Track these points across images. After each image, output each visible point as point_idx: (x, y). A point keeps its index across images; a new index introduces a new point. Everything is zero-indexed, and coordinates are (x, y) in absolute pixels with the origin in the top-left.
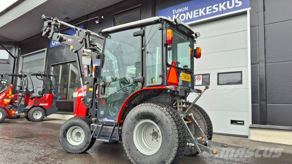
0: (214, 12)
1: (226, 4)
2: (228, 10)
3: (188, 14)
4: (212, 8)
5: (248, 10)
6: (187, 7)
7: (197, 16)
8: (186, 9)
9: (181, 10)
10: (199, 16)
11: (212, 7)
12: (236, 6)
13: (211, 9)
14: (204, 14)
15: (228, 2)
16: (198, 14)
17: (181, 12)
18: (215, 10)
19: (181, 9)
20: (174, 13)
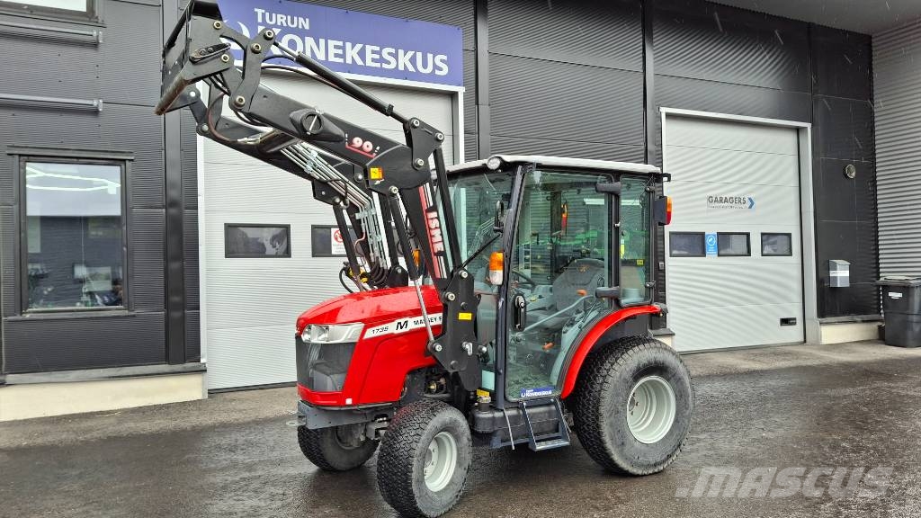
0: (385, 66)
1: (414, 56)
2: (417, 76)
3: (310, 41)
4: (379, 53)
5: (461, 90)
6: (307, 20)
7: (341, 60)
8: (304, 23)
9: (286, 21)
10: (345, 60)
11: (381, 49)
12: (437, 72)
13: (377, 57)
14: (360, 62)
15: (419, 55)
16: (343, 56)
17: (285, 25)
18: (389, 63)
19: (285, 17)
20: (260, 20)
